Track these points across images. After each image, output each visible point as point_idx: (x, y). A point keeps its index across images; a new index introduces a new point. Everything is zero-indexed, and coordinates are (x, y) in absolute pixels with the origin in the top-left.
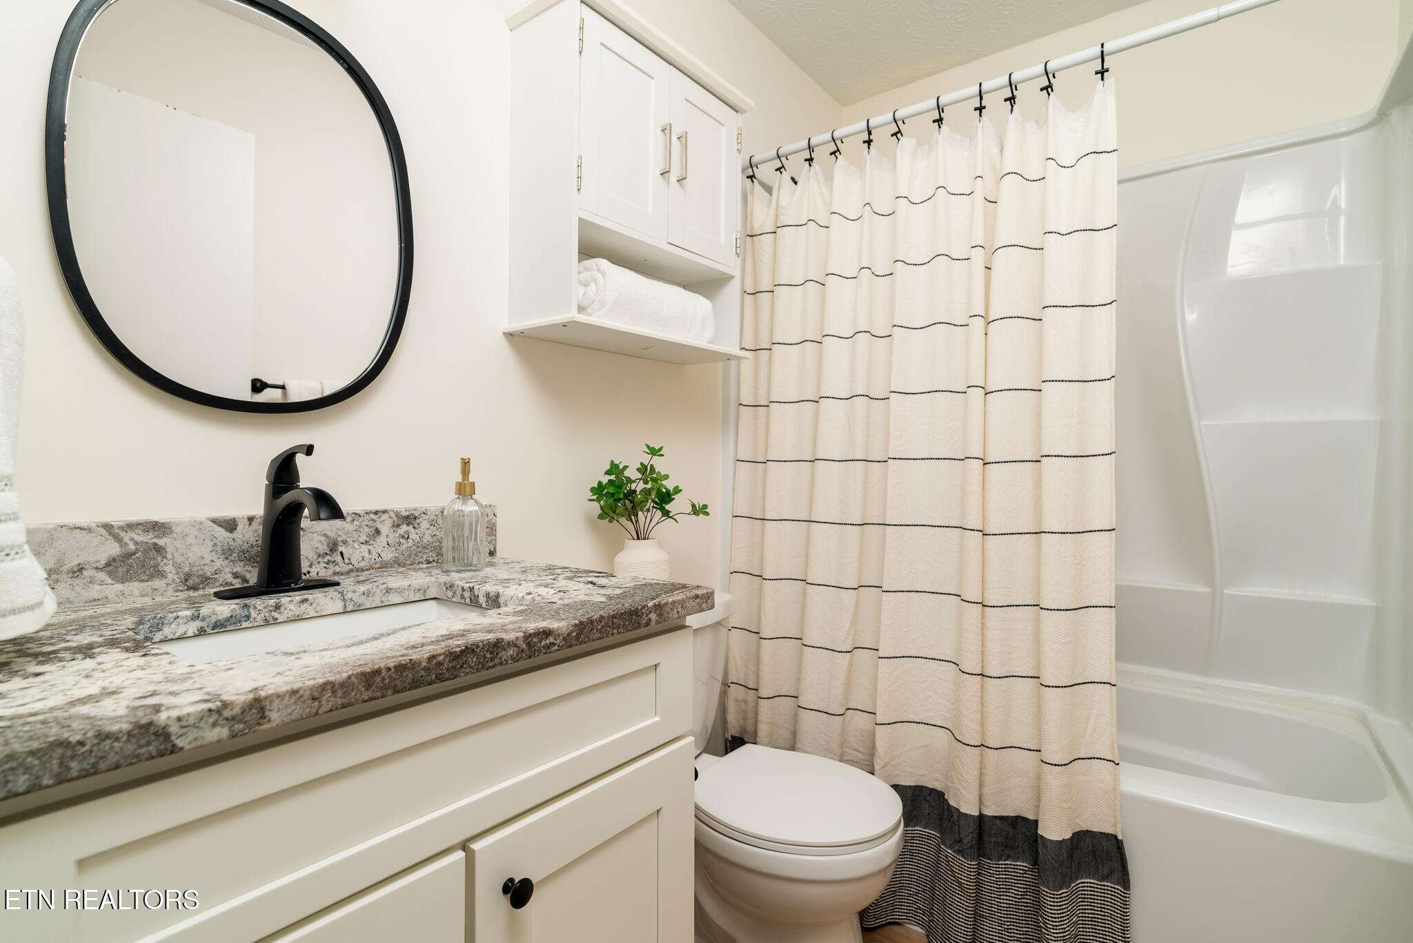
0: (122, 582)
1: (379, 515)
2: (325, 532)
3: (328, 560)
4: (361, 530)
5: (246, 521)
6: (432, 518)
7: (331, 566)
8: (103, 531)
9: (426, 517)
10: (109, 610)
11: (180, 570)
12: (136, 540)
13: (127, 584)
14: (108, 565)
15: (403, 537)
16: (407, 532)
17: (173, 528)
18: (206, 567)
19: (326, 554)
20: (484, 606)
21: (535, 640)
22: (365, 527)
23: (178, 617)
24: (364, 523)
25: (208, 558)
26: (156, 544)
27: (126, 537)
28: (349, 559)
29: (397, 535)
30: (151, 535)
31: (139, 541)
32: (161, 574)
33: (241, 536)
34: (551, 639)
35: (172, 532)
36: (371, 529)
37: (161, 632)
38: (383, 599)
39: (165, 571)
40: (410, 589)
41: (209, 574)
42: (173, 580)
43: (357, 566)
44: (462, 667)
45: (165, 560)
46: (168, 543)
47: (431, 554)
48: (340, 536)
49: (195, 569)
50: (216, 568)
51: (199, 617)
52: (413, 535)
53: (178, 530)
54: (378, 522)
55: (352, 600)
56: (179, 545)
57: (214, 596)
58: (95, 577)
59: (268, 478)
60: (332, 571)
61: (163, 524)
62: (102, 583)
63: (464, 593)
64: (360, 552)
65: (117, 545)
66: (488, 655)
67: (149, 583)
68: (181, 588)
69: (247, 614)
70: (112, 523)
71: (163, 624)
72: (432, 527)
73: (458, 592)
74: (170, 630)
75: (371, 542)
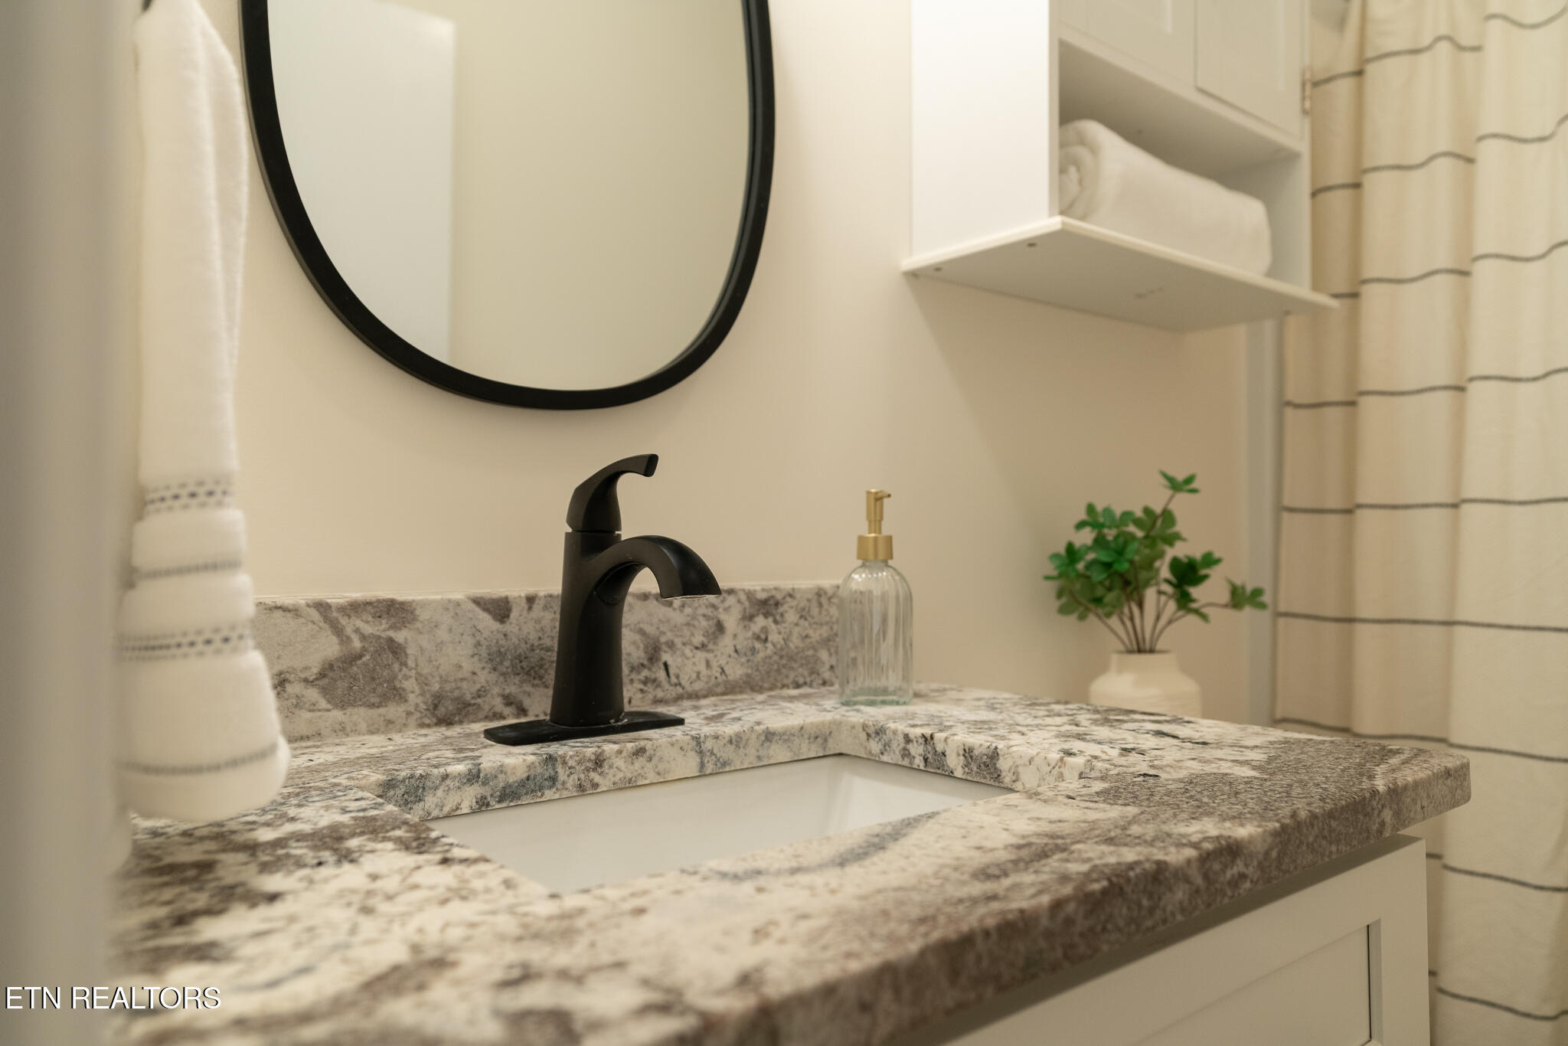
0: (343, 708)
1: (721, 598)
2: (642, 626)
3: (646, 677)
4: (696, 623)
5: (524, 604)
6: (802, 605)
7: (649, 688)
8: (315, 614)
9: (794, 603)
10: (331, 758)
11: (426, 688)
12: (363, 631)
13: (349, 710)
14: (322, 675)
15: (758, 638)
16: (765, 629)
17: (417, 612)
18: (464, 685)
19: (643, 665)
20: (959, 773)
21: (1217, 866)
22: (701, 618)
23: (447, 775)
24: (702, 610)
25: (468, 666)
26: (391, 640)
27: (349, 625)
28: (678, 677)
29: (750, 634)
30: (384, 624)
31: (366, 634)
32: (399, 695)
33: (516, 630)
34: (1239, 867)
35: (415, 619)
36: (711, 622)
37: (422, 804)
38: (761, 753)
39: (404, 690)
40: (802, 735)
41: (468, 697)
42: (417, 705)
43: (689, 689)
44: (1104, 929)
45: (404, 669)
46: (409, 638)
47: (800, 670)
48: (663, 633)
49: (448, 687)
50: (478, 686)
51: (479, 777)
52: (774, 637)
53: (424, 615)
54: (721, 610)
55: (712, 753)
56: (425, 644)
57: (486, 737)
58: (303, 696)
59: (571, 521)
60: (651, 696)
61: (402, 603)
62: (313, 708)
63: (910, 746)
64: (694, 664)
65: (334, 639)
66: (1145, 902)
67: (382, 710)
68: (427, 721)
69: (553, 773)
70: (329, 601)
71: (424, 788)
72: (802, 622)
73: (894, 745)
74: (435, 800)
75: (711, 646)
